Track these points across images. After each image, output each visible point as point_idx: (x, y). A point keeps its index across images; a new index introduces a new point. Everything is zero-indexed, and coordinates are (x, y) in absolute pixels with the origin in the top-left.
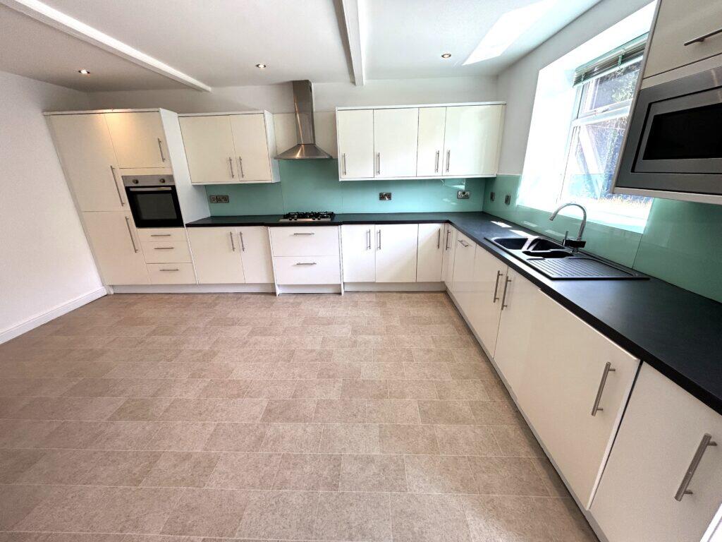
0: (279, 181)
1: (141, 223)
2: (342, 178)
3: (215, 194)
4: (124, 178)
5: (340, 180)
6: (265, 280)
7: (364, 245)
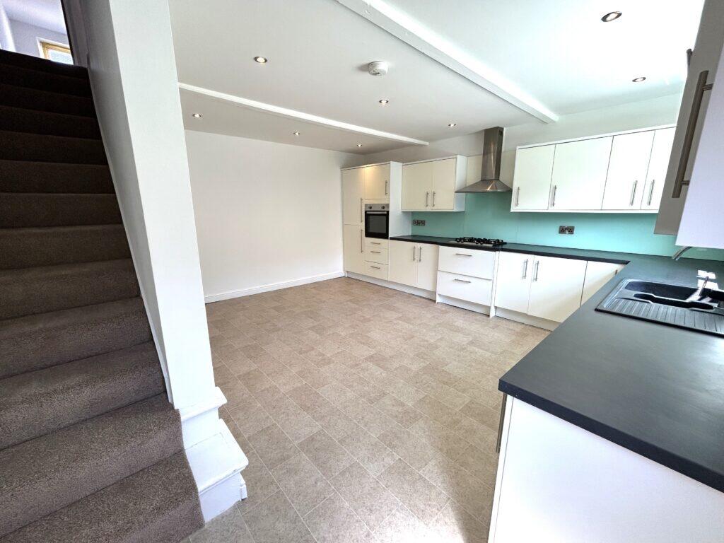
0: (463, 210)
1: (368, 234)
2: (514, 209)
3: (418, 219)
4: (366, 205)
5: (512, 211)
6: (430, 288)
7: (521, 274)
